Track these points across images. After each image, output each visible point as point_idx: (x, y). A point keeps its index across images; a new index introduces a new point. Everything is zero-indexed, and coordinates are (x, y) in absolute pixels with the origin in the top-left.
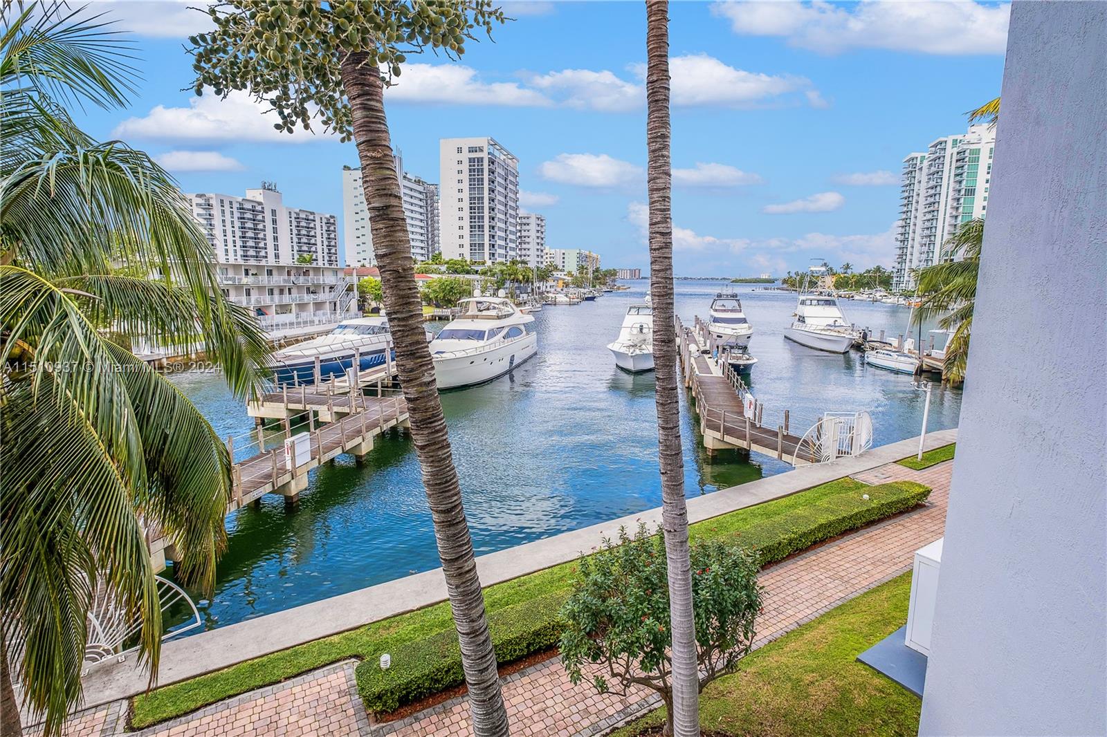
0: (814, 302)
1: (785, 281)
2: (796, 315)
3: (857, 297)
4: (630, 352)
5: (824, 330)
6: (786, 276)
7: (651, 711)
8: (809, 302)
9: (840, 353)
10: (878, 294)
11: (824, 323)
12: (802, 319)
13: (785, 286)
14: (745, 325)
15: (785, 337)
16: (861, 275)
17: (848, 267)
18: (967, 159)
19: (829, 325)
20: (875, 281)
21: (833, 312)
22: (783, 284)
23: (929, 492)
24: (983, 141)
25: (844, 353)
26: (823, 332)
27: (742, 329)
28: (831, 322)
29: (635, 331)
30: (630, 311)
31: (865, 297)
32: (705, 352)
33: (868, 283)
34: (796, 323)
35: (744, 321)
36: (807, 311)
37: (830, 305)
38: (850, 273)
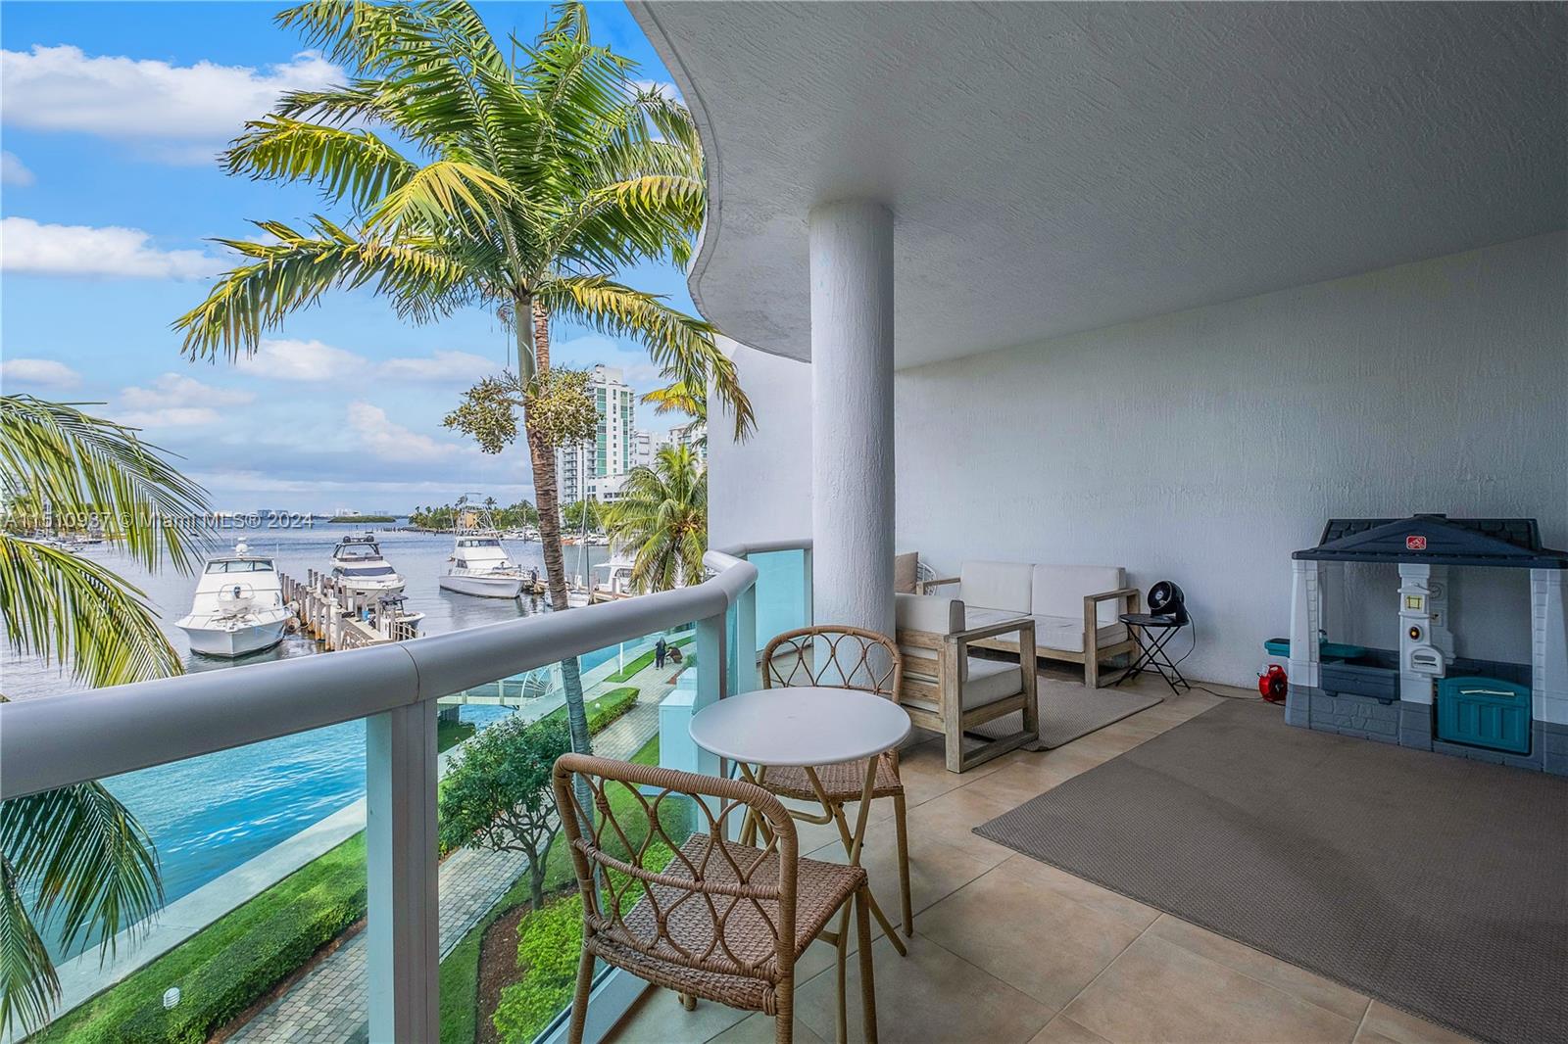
0: (475, 543)
1: (412, 520)
2: (453, 560)
3: (506, 537)
4: (226, 627)
5: (492, 574)
6: (413, 514)
7: (494, 907)
8: (468, 543)
9: (512, 598)
10: (528, 533)
11: (490, 566)
12: (462, 564)
13: (414, 525)
14: (394, 576)
15: (441, 587)
16: (506, 511)
17: (490, 501)
18: (596, 397)
19: (497, 568)
20: (522, 518)
21: (497, 553)
22: (411, 522)
23: (638, 691)
24: (607, 382)
25: (515, 598)
26: (491, 577)
27: (391, 582)
28: (497, 564)
29: (230, 597)
30: (209, 568)
31: (515, 535)
32: (348, 615)
33: (515, 520)
34: (455, 569)
35: (390, 570)
36: (469, 553)
37: (493, 545)
38: (493, 508)
